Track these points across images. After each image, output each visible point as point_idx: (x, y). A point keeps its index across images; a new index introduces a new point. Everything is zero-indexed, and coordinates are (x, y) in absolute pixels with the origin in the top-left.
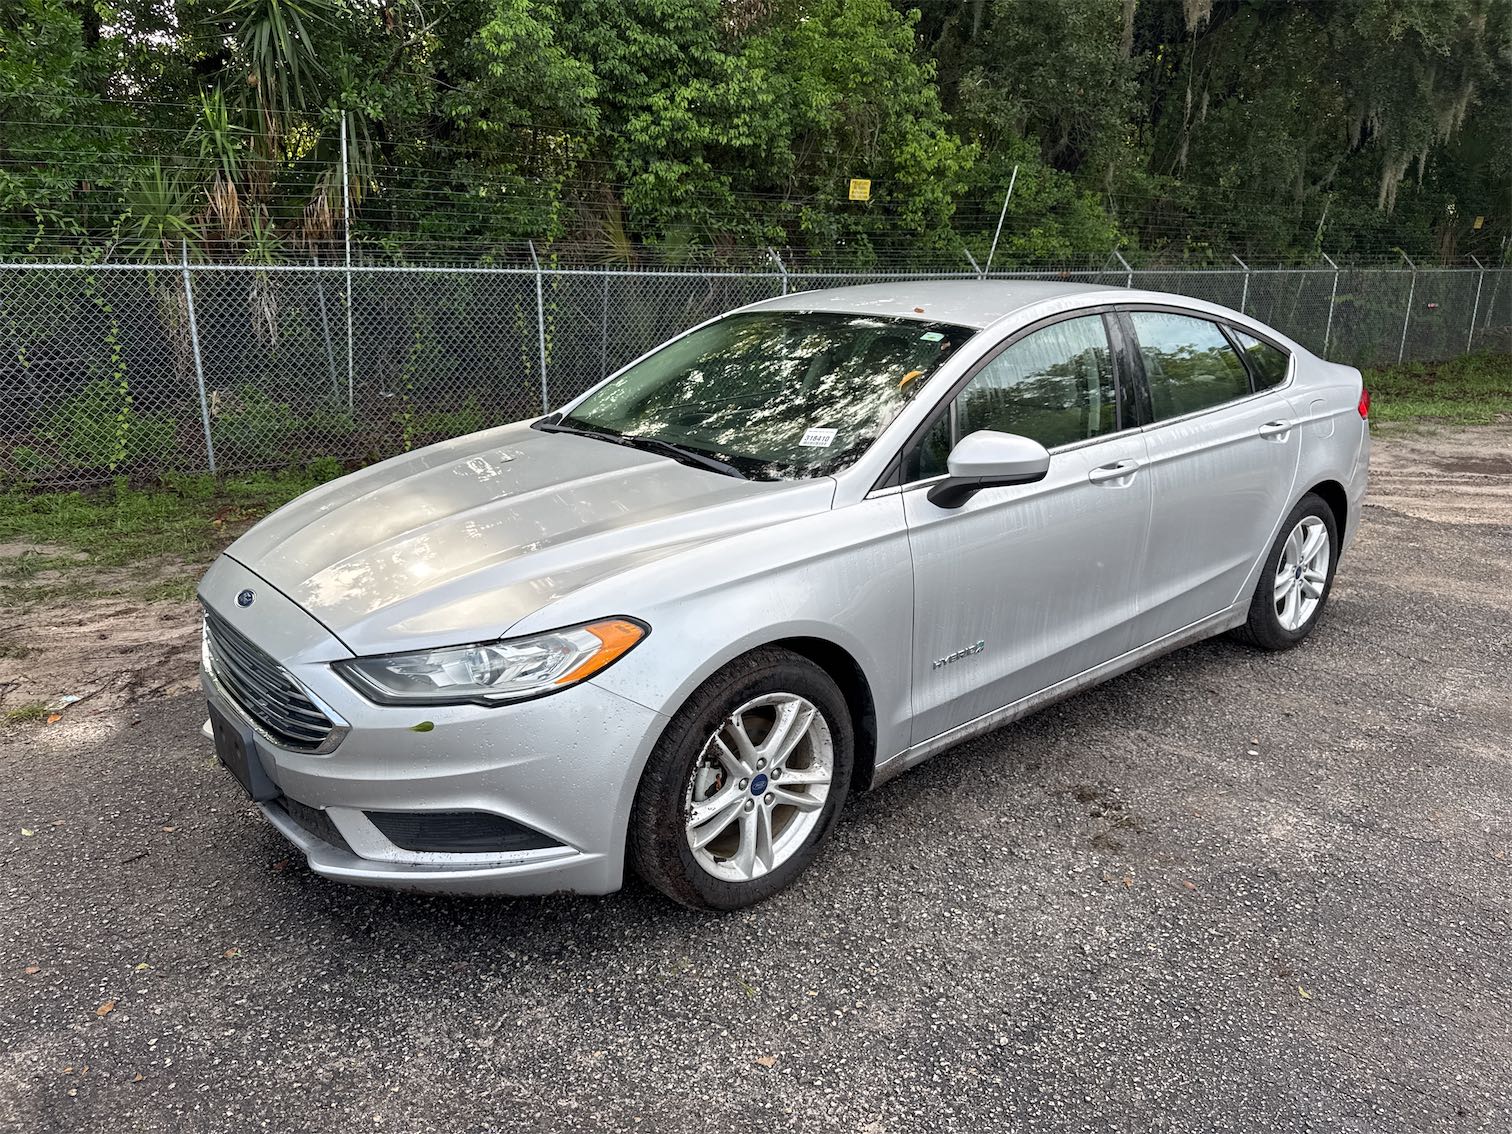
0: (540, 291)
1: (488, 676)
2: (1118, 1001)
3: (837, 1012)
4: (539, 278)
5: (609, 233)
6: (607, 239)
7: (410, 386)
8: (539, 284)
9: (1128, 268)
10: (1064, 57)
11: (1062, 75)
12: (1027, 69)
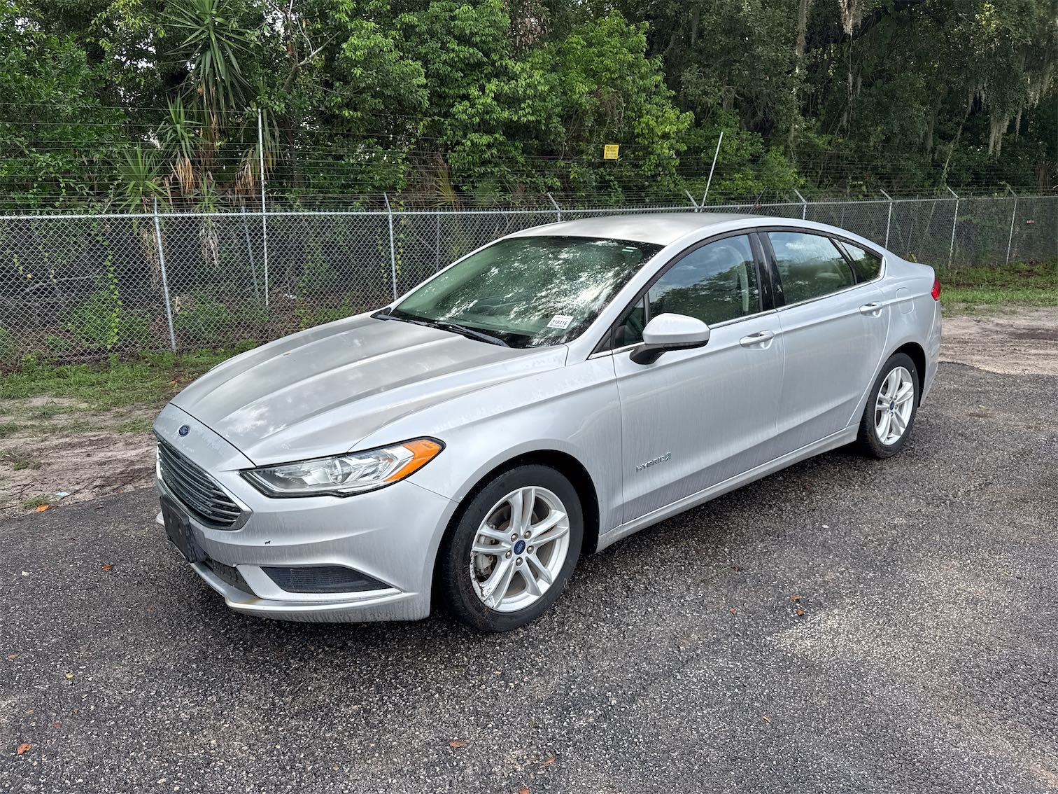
0: (391, 226)
1: (340, 477)
2: (695, 680)
3: (511, 684)
4: (390, 218)
5: (440, 186)
6: (439, 190)
7: (305, 291)
8: (391, 221)
9: (804, 200)
10: (753, 56)
11: (752, 68)
12: (728, 64)
